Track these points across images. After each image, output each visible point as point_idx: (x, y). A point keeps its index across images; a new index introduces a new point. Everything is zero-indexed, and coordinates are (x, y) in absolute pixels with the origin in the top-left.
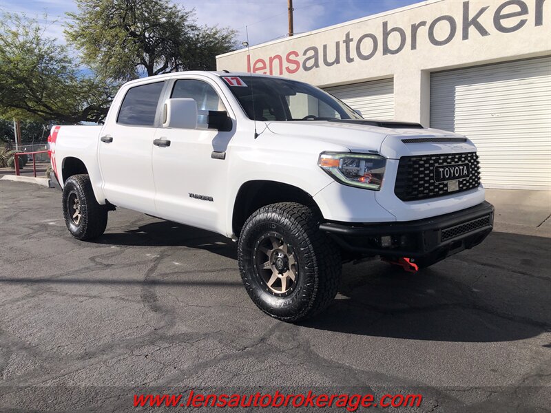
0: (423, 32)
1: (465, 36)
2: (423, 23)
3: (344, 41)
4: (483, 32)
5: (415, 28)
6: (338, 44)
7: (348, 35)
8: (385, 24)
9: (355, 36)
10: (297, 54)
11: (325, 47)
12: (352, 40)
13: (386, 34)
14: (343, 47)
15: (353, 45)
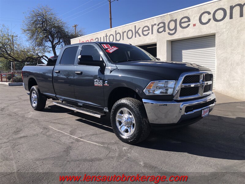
0: (125, 34)
1: (135, 37)
2: (125, 32)
3: (106, 36)
4: (140, 36)
5: (123, 33)
6: (104, 37)
7: (106, 34)
8: (116, 31)
9: (108, 35)
10: (93, 40)
11: (100, 38)
12: (107, 36)
13: (116, 35)
14: (105, 38)
15: (108, 37)
